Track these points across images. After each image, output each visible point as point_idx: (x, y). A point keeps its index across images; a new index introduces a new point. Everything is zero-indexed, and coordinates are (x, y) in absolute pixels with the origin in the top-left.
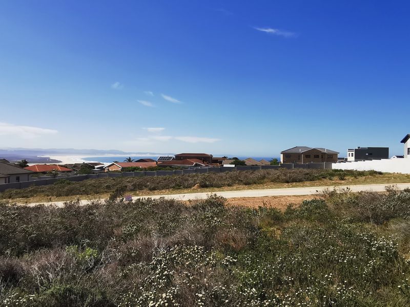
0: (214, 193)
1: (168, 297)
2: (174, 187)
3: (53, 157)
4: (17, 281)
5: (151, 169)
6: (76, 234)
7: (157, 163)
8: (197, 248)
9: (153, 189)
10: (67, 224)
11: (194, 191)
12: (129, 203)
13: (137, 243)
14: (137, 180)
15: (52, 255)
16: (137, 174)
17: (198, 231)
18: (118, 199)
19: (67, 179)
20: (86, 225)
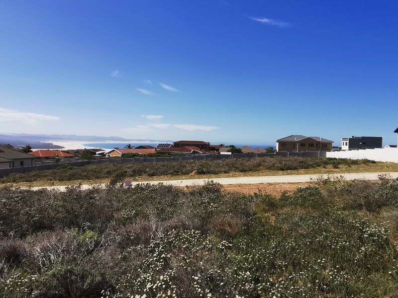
0: (211, 180)
1: (165, 279)
2: (172, 174)
3: (55, 143)
4: (20, 262)
5: (151, 155)
6: (77, 217)
7: (156, 150)
8: (194, 233)
9: (152, 175)
10: (69, 208)
11: (192, 178)
12: (128, 188)
13: (136, 227)
14: (136, 166)
15: (54, 237)
16: (136, 160)
17: (195, 216)
18: (118, 184)
19: (69, 164)
20: (87, 209)
